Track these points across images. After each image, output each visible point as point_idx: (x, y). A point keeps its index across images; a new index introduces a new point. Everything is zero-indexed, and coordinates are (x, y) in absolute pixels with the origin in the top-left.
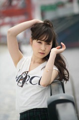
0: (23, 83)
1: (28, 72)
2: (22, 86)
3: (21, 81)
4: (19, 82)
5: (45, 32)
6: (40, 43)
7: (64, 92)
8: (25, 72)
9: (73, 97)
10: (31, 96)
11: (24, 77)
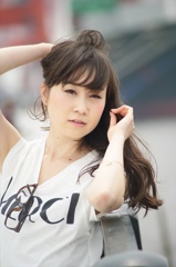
0: (22, 218)
1: (35, 186)
2: (18, 229)
3: (15, 214)
4: (8, 215)
5: (85, 62)
6: (71, 92)
7: (140, 247)
8: (28, 187)
9: (164, 259)
10: (44, 256)
11: (24, 200)
